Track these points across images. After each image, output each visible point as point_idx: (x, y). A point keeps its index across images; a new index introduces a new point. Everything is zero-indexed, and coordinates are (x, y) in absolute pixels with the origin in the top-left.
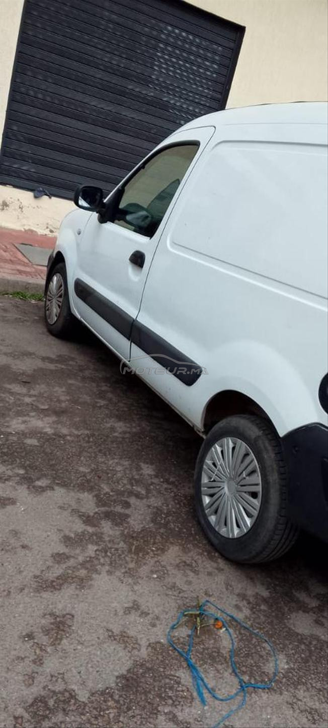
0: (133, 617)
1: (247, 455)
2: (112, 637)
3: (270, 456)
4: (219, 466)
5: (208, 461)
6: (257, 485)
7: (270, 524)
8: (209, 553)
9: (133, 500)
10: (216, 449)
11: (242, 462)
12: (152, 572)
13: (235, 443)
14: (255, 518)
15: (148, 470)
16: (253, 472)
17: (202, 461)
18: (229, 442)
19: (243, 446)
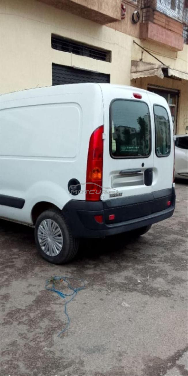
0: (30, 288)
1: (52, 224)
2: (26, 294)
3: (60, 219)
4: (44, 233)
5: (39, 233)
6: (59, 231)
7: (68, 242)
8: (51, 265)
9: (14, 260)
10: (40, 227)
11: (51, 226)
12: (32, 276)
13: (47, 222)
14: (62, 244)
15: (15, 250)
16: (57, 228)
17: (37, 235)
18: (44, 222)
19: (50, 221)
